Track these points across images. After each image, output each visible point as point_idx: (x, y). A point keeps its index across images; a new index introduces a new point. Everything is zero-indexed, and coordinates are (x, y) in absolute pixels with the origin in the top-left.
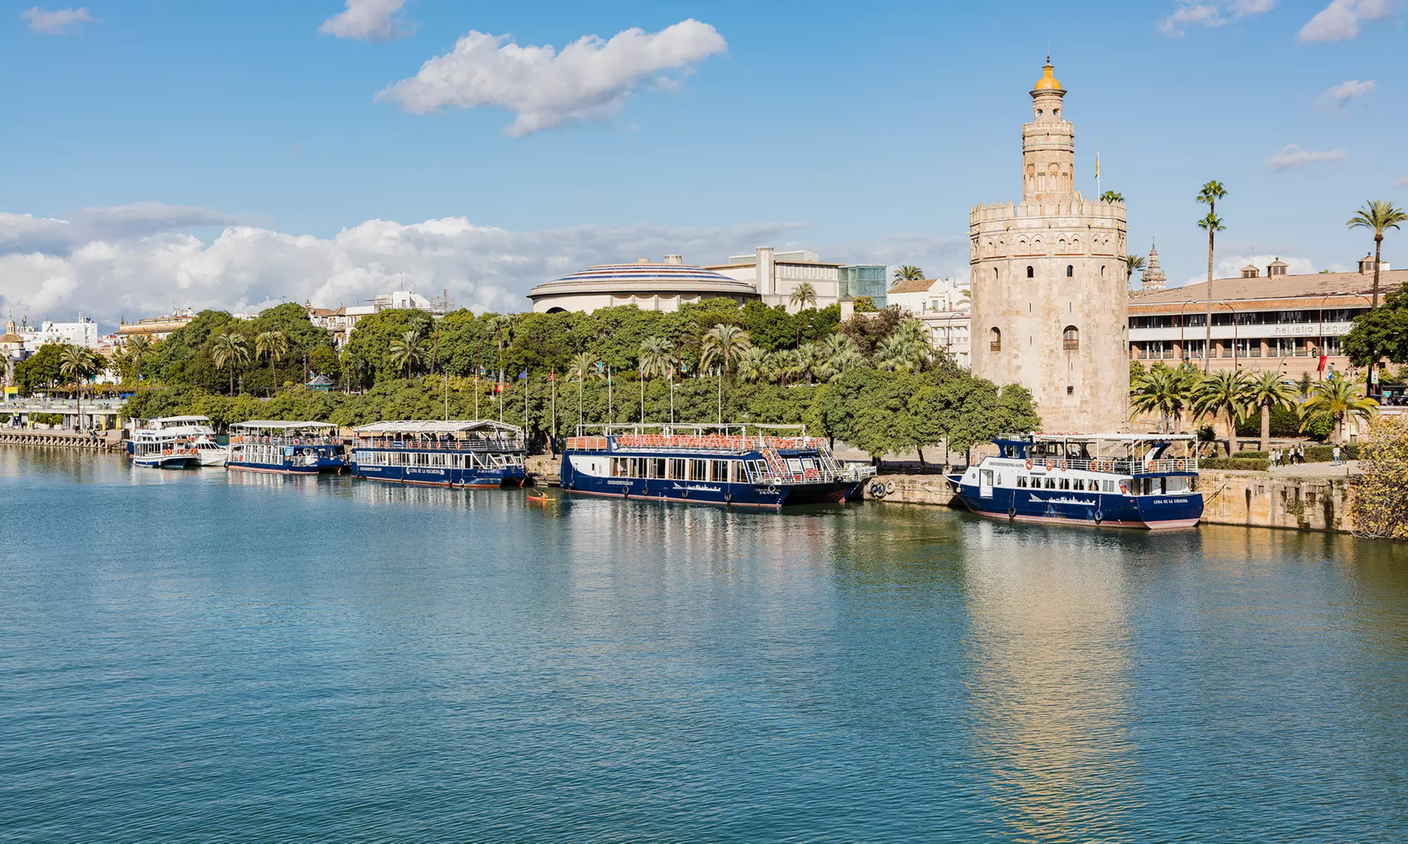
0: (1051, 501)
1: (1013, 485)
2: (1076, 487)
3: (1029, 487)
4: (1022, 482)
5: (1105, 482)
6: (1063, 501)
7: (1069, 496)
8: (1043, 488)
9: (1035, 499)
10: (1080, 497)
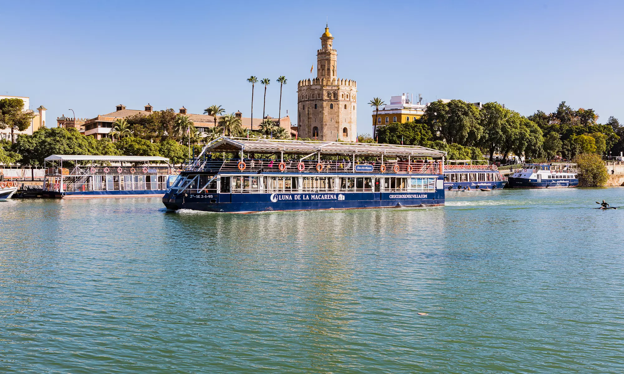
0: (558, 182)
1: (547, 178)
2: (564, 177)
3: (551, 179)
4: (549, 177)
5: (571, 176)
6: (561, 181)
7: (562, 180)
8: (555, 178)
9: (554, 182)
10: (565, 180)
